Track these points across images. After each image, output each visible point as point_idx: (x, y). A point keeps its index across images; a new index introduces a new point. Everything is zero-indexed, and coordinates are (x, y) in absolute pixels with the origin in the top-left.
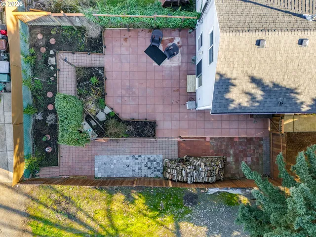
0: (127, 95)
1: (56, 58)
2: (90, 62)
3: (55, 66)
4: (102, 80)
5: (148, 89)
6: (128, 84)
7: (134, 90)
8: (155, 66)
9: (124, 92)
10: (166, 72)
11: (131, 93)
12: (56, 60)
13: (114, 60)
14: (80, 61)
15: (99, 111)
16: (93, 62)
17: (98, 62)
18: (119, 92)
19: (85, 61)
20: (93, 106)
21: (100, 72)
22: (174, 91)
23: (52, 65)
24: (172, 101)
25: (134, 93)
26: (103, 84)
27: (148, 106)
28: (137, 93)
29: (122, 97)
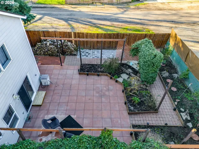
0: (104, 91)
1: (183, 119)
2: (144, 118)
3: (180, 111)
4: (129, 101)
5: (85, 95)
6: (103, 99)
7: (97, 95)
8: (74, 115)
9: (107, 93)
10: (63, 109)
11: (100, 93)
12: (182, 118)
13: (119, 121)
14: (156, 119)
15: (127, 79)
16: (142, 119)
17: (136, 119)
18: (111, 93)
19: (150, 119)
20: (133, 83)
21: (132, 108)
22: (59, 93)
23: (183, 112)
24: (62, 86)
25: (98, 93)
26: (128, 97)
27: (85, 83)
28: (95, 92)
29: (108, 90)
